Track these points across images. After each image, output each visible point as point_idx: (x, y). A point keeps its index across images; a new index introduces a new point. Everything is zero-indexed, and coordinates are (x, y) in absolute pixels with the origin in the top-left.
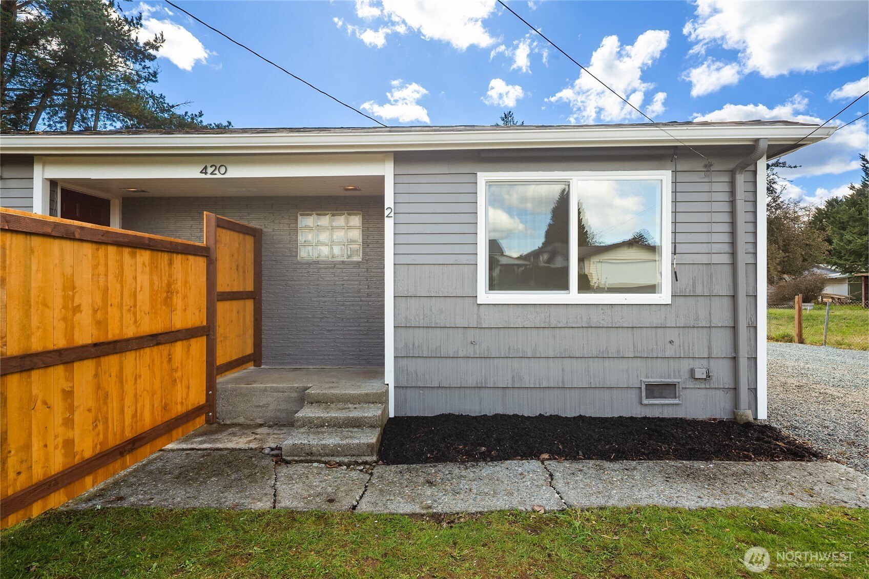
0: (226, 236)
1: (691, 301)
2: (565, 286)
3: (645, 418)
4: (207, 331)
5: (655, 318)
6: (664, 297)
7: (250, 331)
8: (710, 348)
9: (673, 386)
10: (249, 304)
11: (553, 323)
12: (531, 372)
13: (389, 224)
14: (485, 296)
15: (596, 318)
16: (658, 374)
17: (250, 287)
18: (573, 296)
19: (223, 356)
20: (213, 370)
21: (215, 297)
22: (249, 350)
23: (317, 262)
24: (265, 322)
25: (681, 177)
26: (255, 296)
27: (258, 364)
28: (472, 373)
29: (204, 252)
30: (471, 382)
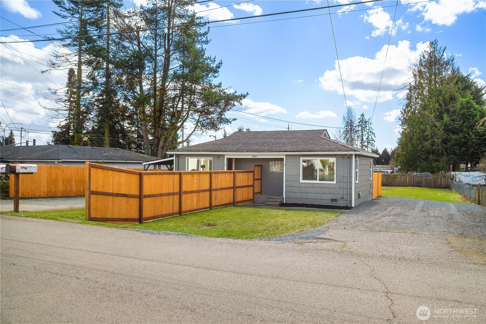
0: (256, 168)
1: (340, 183)
2: (316, 180)
3: (331, 206)
4: (253, 186)
5: (333, 186)
6: (335, 182)
7: (260, 187)
8: (343, 192)
9: (336, 199)
10: (260, 181)
11: (314, 187)
12: (310, 196)
13: (284, 167)
14: (302, 181)
15: (322, 186)
16: (334, 197)
17: (260, 178)
18: (318, 182)
19: (256, 191)
20: (254, 194)
21: (254, 180)
22: (260, 191)
23: (273, 172)
24: (263, 185)
25: (338, 159)
26: (261, 179)
27: (261, 194)
28: (299, 195)
29: (253, 172)
30: (299, 197)
